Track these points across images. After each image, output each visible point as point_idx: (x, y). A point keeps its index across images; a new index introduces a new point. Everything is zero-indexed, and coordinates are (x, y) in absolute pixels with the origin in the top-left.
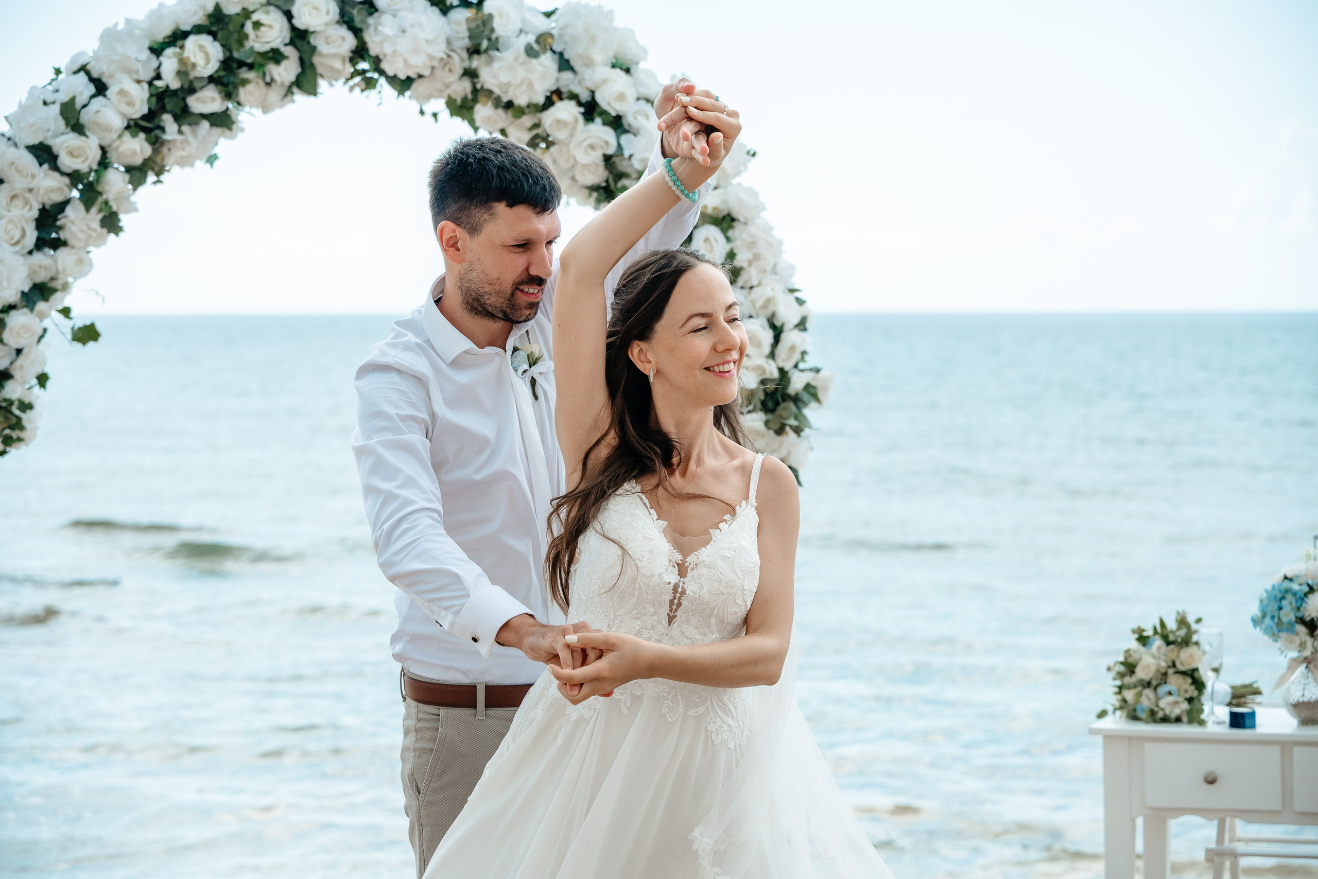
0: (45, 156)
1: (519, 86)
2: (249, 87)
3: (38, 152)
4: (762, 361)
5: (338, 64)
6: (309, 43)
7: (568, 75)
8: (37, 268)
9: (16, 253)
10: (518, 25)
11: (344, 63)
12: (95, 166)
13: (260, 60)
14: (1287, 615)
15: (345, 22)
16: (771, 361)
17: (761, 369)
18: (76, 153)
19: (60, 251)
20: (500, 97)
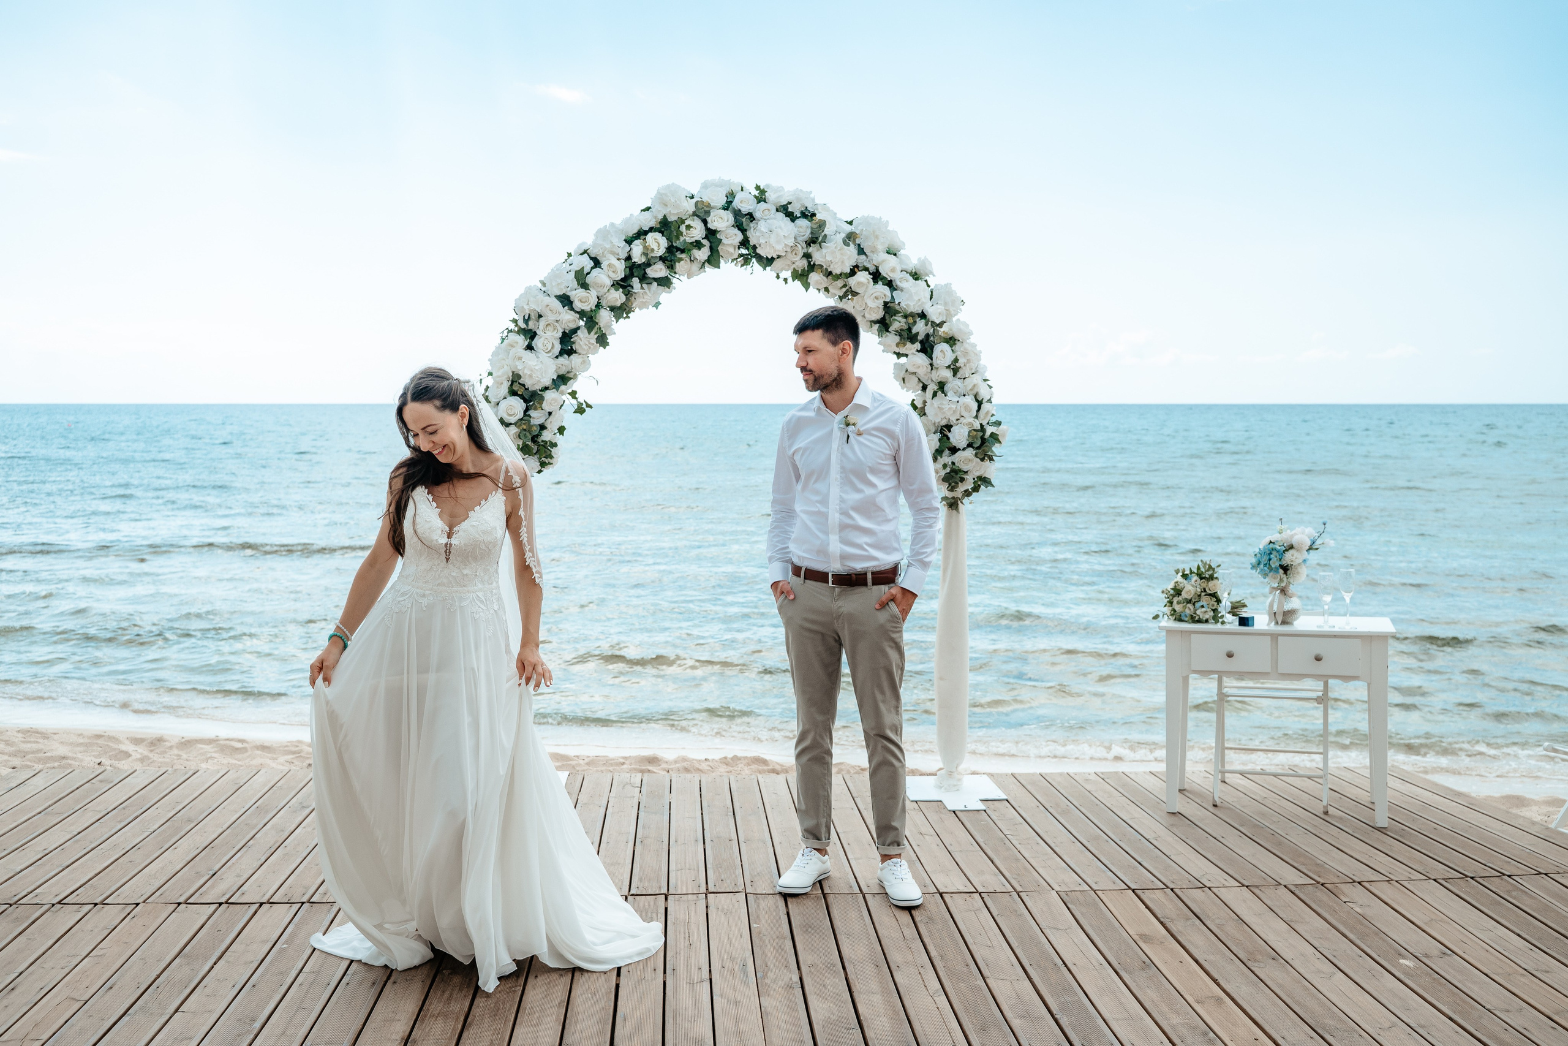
0: (566, 302)
1: (836, 263)
2: (682, 262)
3: (562, 300)
4: (971, 420)
5: (731, 250)
6: (716, 237)
7: (863, 257)
8: (560, 366)
9: (548, 356)
10: (835, 229)
11: (735, 249)
12: (594, 308)
13: (690, 247)
14: (1274, 563)
15: (737, 226)
16: (976, 420)
17: (970, 424)
18: (583, 300)
19: (573, 356)
20: (826, 269)
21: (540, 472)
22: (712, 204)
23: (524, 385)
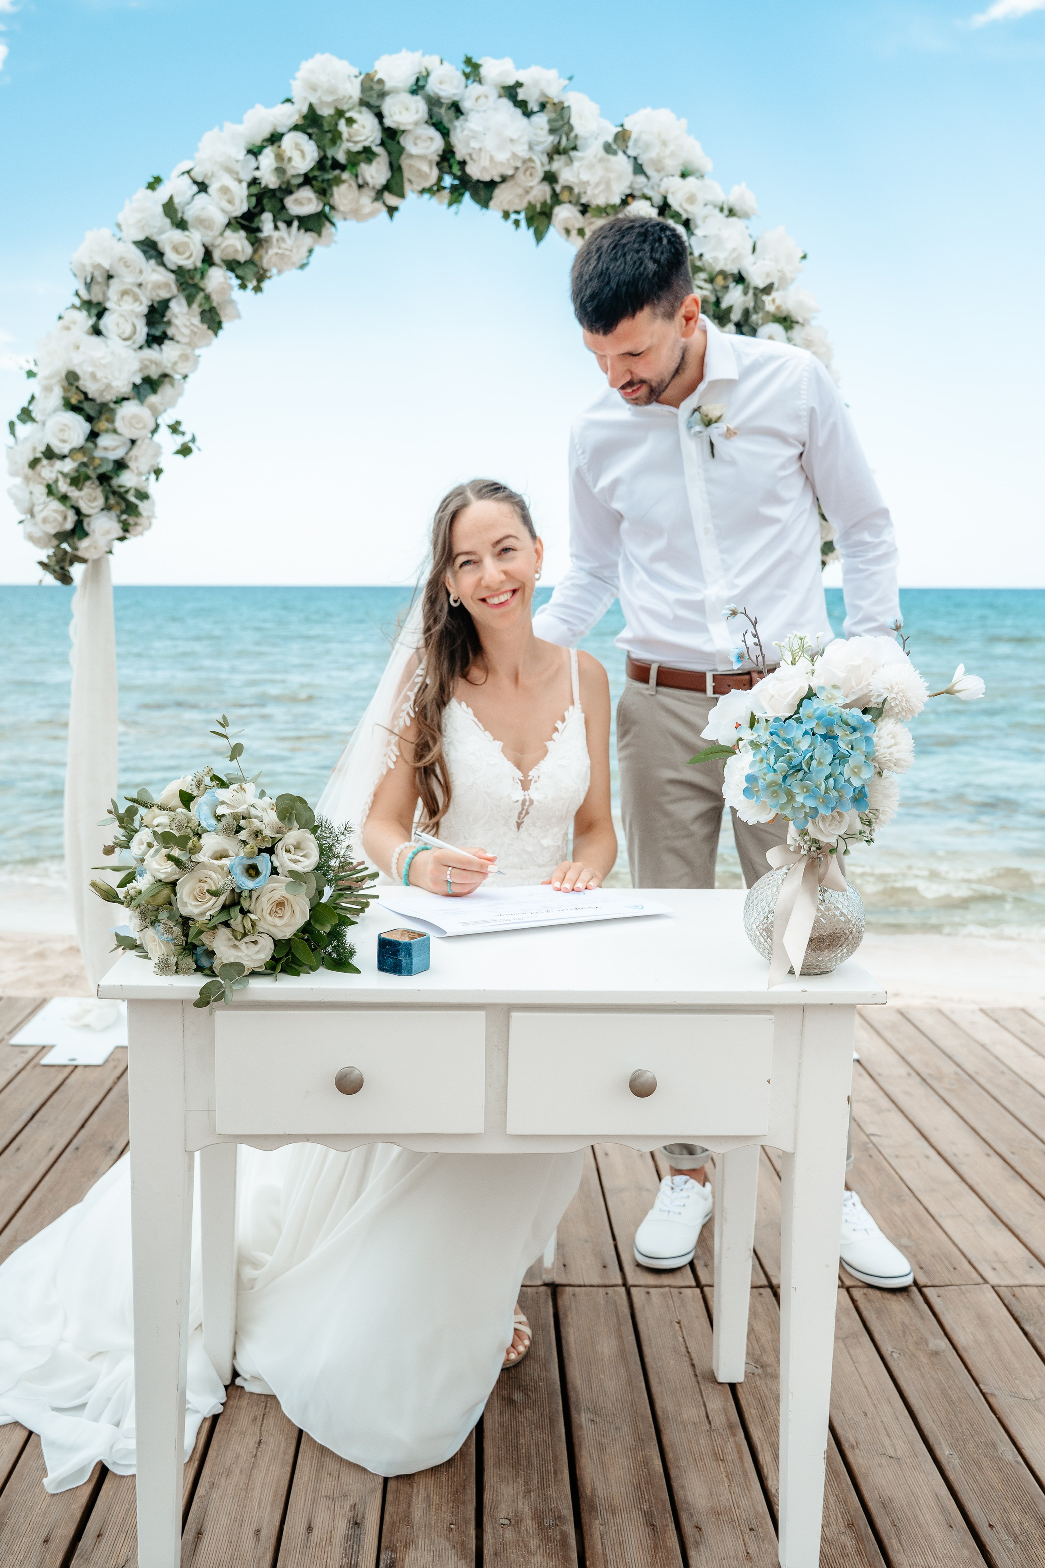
0: (153, 253)
1: (597, 185)
2: (343, 187)
3: (145, 248)
5: (425, 168)
6: (398, 142)
7: (641, 179)
8: (147, 363)
9: (128, 346)
11: (431, 168)
12: (199, 264)
13: (354, 160)
15: (433, 123)
18: (181, 250)
19: (167, 345)
20: (579, 196)
21: (122, 539)
22: (389, 85)
23: (85, 394)
